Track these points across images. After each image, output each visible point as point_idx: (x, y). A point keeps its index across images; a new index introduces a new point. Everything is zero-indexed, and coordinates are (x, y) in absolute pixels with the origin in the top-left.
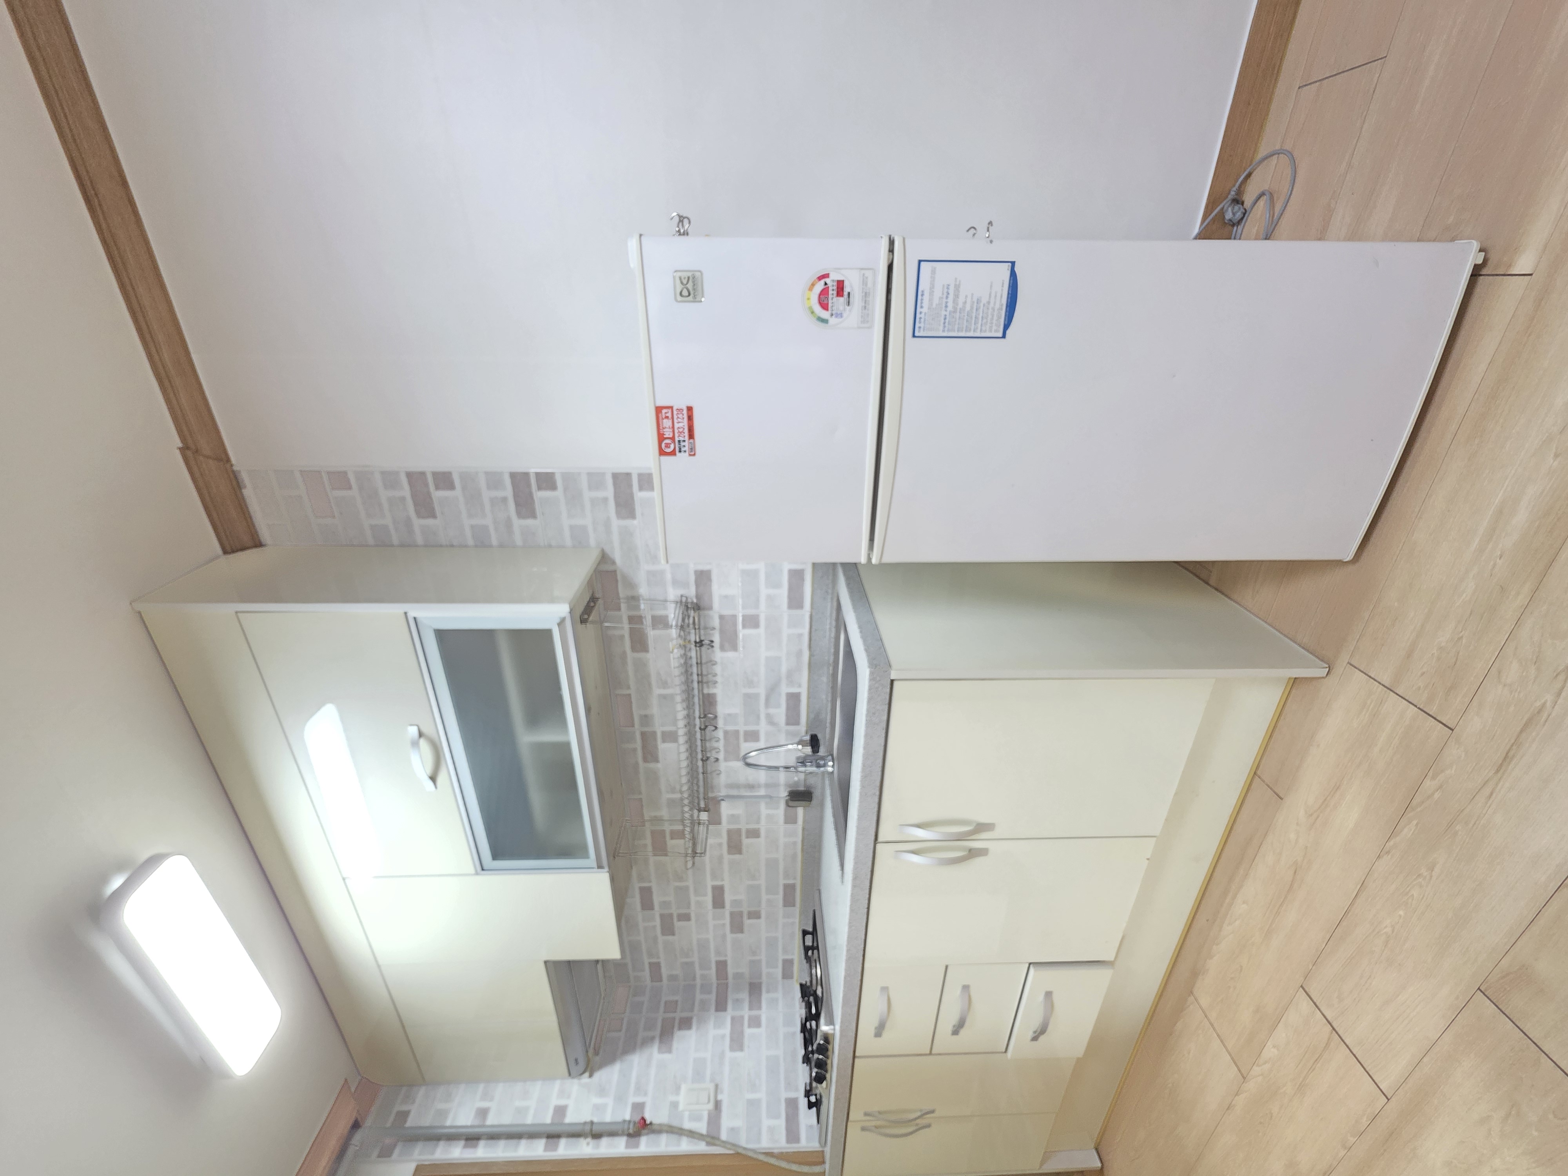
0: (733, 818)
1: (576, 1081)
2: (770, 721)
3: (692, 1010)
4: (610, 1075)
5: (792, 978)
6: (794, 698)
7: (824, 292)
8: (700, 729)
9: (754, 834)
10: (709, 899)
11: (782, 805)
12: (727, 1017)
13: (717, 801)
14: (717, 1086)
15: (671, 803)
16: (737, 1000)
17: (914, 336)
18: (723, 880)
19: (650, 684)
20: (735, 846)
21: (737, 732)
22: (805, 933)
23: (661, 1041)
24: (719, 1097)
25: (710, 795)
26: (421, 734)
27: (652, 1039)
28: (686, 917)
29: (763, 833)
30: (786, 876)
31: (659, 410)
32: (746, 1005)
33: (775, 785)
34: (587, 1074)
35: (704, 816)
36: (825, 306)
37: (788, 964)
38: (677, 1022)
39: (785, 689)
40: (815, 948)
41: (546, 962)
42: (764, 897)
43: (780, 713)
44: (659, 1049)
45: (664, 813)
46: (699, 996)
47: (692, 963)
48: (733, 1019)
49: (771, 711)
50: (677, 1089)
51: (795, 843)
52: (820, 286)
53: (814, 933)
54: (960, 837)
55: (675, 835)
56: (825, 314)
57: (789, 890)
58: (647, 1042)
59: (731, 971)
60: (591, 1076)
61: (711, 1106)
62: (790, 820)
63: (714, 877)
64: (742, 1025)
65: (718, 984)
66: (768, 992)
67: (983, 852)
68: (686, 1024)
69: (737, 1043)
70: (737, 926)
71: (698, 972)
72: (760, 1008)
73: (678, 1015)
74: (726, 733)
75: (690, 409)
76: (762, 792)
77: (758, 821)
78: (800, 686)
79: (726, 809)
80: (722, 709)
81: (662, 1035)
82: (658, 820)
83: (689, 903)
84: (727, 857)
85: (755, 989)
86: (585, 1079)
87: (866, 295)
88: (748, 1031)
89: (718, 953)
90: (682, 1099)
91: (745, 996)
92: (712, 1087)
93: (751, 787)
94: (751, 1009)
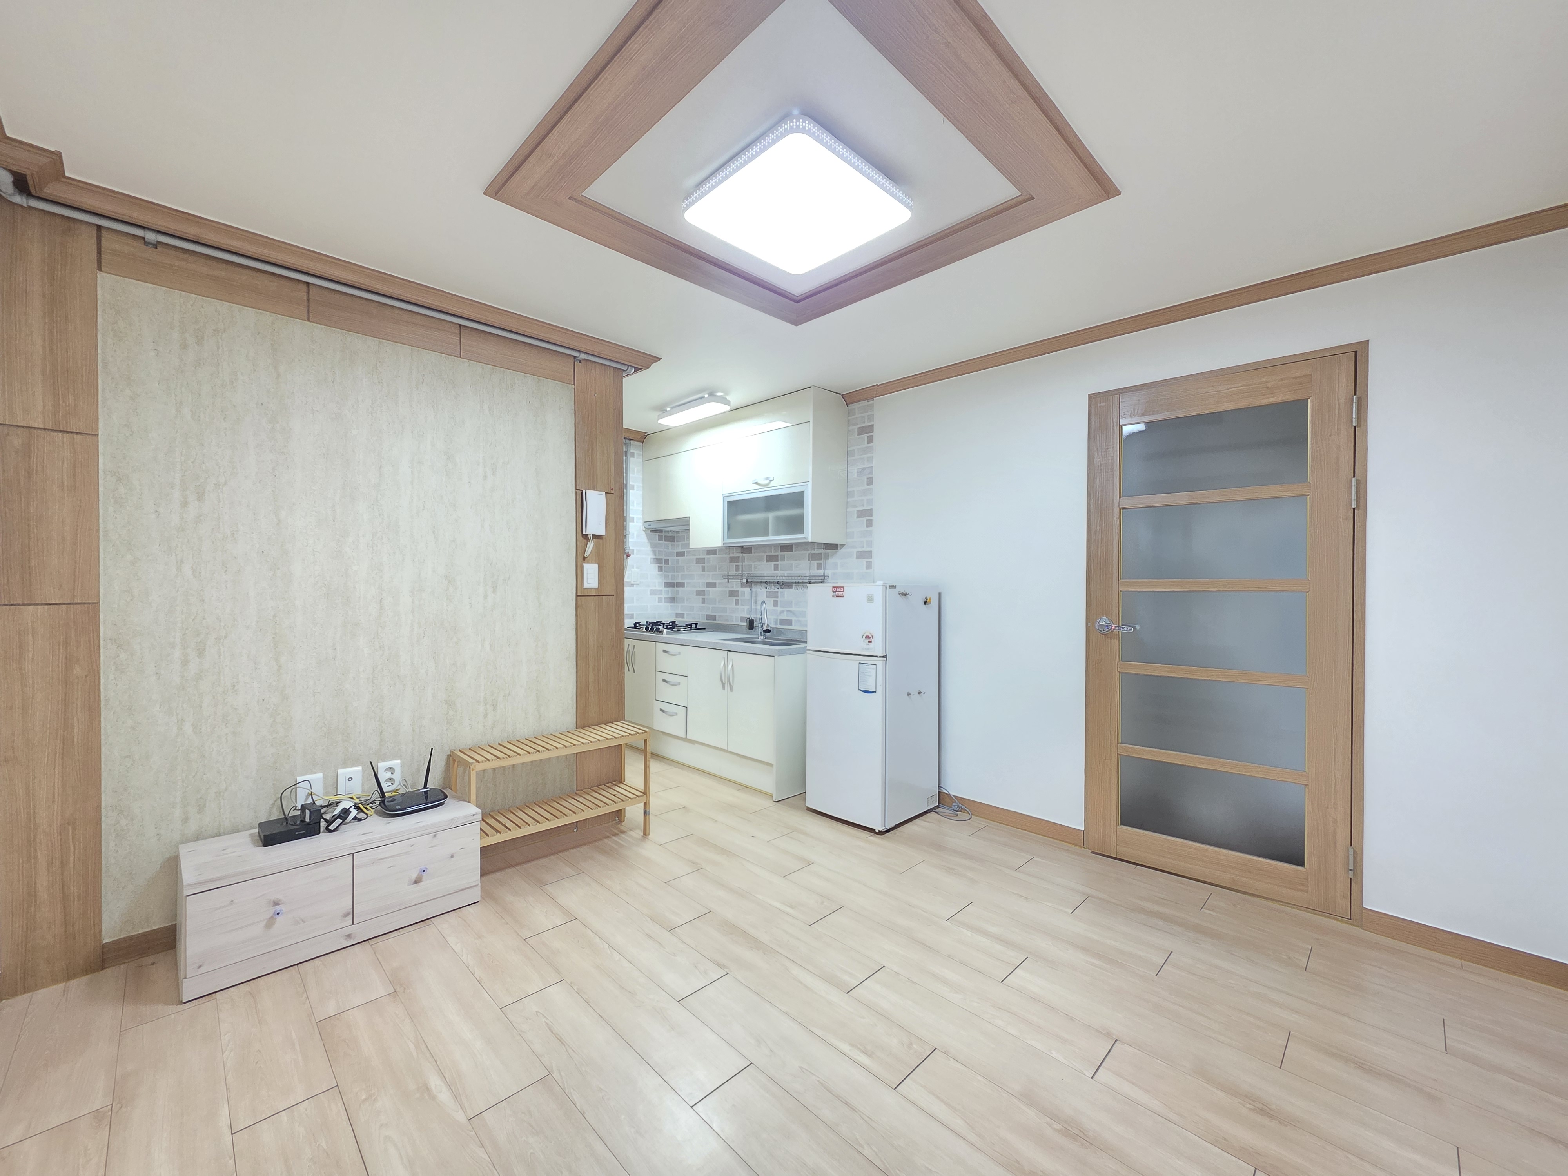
0: (743, 593)
1: (642, 524)
2: (782, 612)
3: (665, 572)
4: (644, 539)
5: (676, 617)
6: (789, 622)
7: (869, 637)
8: (778, 582)
9: (737, 603)
10: (711, 580)
11: (748, 616)
12: (662, 588)
13: (750, 587)
14: (638, 584)
15: (750, 567)
16: (668, 592)
17: (860, 663)
18: (718, 588)
19: (796, 560)
20: (733, 594)
21: (778, 598)
22: (696, 624)
23: (654, 559)
24: (635, 586)
25: (753, 584)
26: (771, 481)
27: (655, 555)
28: (703, 570)
29: (737, 606)
30: (720, 616)
31: (843, 587)
32: (666, 596)
33: (756, 614)
34: (644, 529)
35: (744, 581)
36: (866, 637)
37: (682, 615)
38: (661, 565)
39: (794, 619)
40: (691, 629)
41: (689, 517)
42: (711, 606)
43: (785, 617)
44: (652, 558)
45: (746, 563)
46: (670, 574)
47: (684, 571)
48: (661, 590)
49: (785, 613)
50: (638, 568)
51: (733, 621)
52: (870, 636)
53: (697, 628)
54: (729, 680)
55: (737, 566)
56: (864, 637)
57: (714, 618)
58: (654, 553)
59: (680, 589)
60: (643, 530)
61: (632, 583)
62: (742, 619)
63: (720, 584)
64: (659, 595)
65: (674, 583)
66: (671, 606)
67: (724, 688)
68: (660, 569)
69: (653, 593)
70: (700, 593)
71: (680, 574)
72: (665, 602)
73: (663, 565)
74: (777, 592)
75: (843, 597)
76: (753, 607)
77: (742, 605)
78: (795, 626)
79: (747, 590)
80: (786, 591)
81: (657, 559)
82: (743, 560)
83: (709, 572)
84: (728, 590)
85: (672, 600)
86: (643, 528)
87: (868, 649)
88: (657, 597)
89: (688, 583)
90: (635, 570)
91: (670, 596)
92: (638, 582)
93: (756, 602)
94: (665, 598)
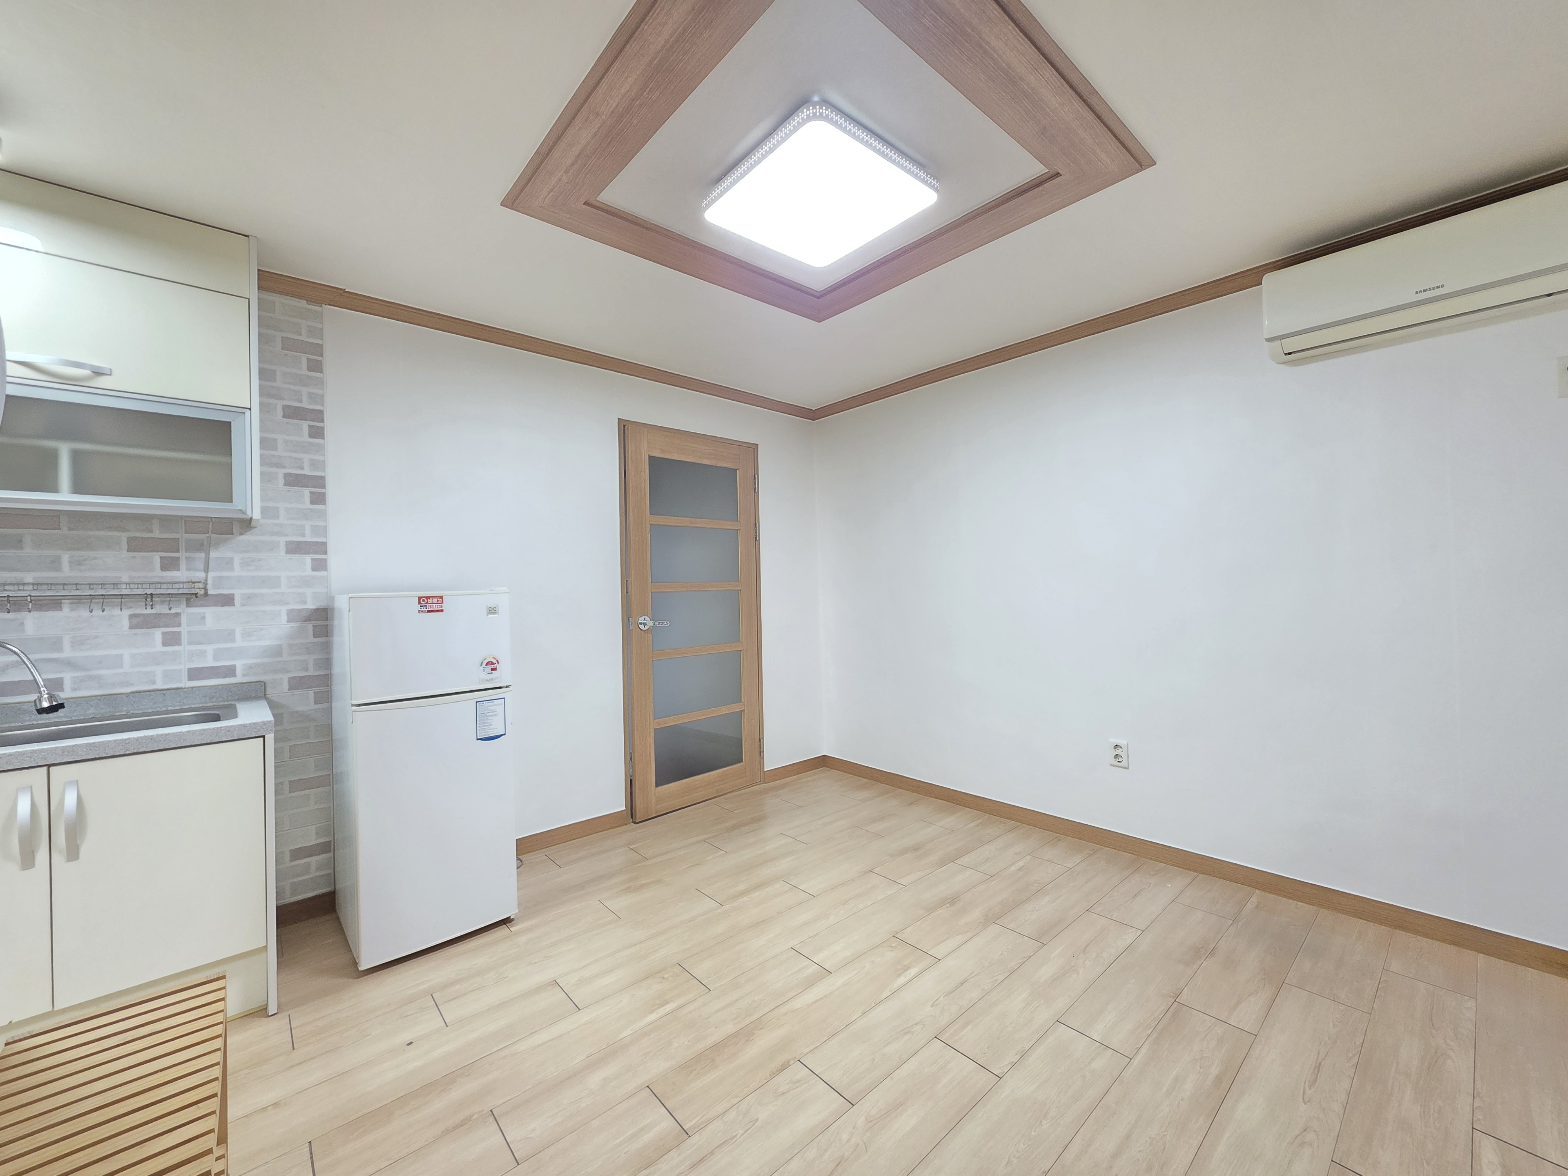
7: (493, 663)
17: (477, 702)
19: (76, 550)
31: (441, 597)
36: (487, 664)
52: (495, 661)
56: (484, 665)
75: (442, 611)
87: (491, 680)
